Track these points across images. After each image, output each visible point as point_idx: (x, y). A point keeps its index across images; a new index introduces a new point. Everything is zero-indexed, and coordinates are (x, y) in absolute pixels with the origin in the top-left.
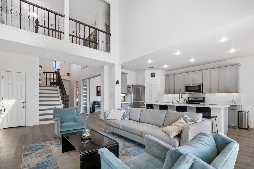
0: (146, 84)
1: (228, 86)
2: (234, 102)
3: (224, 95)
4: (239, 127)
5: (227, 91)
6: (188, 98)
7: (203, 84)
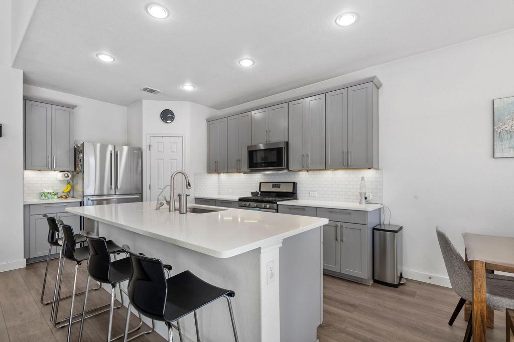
0: (148, 144)
1: (349, 150)
2: (366, 198)
3: (341, 175)
4: (376, 278)
5: (346, 165)
6: (260, 183)
7: (287, 143)
